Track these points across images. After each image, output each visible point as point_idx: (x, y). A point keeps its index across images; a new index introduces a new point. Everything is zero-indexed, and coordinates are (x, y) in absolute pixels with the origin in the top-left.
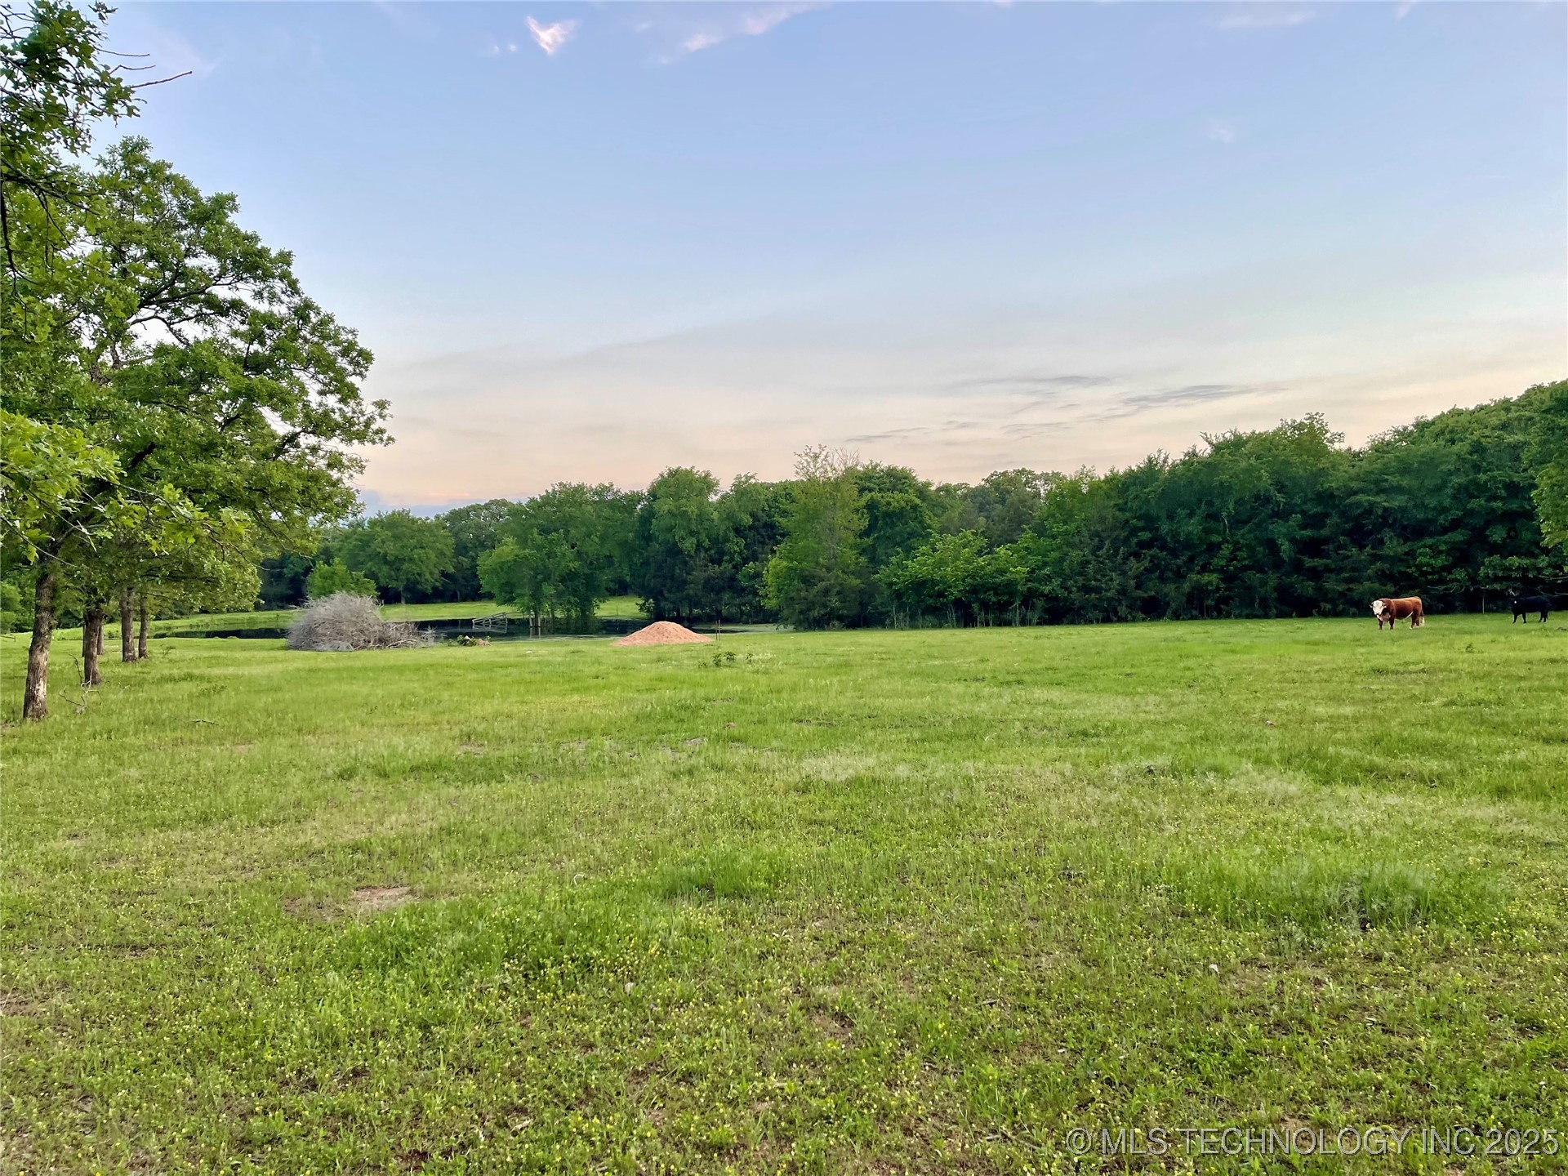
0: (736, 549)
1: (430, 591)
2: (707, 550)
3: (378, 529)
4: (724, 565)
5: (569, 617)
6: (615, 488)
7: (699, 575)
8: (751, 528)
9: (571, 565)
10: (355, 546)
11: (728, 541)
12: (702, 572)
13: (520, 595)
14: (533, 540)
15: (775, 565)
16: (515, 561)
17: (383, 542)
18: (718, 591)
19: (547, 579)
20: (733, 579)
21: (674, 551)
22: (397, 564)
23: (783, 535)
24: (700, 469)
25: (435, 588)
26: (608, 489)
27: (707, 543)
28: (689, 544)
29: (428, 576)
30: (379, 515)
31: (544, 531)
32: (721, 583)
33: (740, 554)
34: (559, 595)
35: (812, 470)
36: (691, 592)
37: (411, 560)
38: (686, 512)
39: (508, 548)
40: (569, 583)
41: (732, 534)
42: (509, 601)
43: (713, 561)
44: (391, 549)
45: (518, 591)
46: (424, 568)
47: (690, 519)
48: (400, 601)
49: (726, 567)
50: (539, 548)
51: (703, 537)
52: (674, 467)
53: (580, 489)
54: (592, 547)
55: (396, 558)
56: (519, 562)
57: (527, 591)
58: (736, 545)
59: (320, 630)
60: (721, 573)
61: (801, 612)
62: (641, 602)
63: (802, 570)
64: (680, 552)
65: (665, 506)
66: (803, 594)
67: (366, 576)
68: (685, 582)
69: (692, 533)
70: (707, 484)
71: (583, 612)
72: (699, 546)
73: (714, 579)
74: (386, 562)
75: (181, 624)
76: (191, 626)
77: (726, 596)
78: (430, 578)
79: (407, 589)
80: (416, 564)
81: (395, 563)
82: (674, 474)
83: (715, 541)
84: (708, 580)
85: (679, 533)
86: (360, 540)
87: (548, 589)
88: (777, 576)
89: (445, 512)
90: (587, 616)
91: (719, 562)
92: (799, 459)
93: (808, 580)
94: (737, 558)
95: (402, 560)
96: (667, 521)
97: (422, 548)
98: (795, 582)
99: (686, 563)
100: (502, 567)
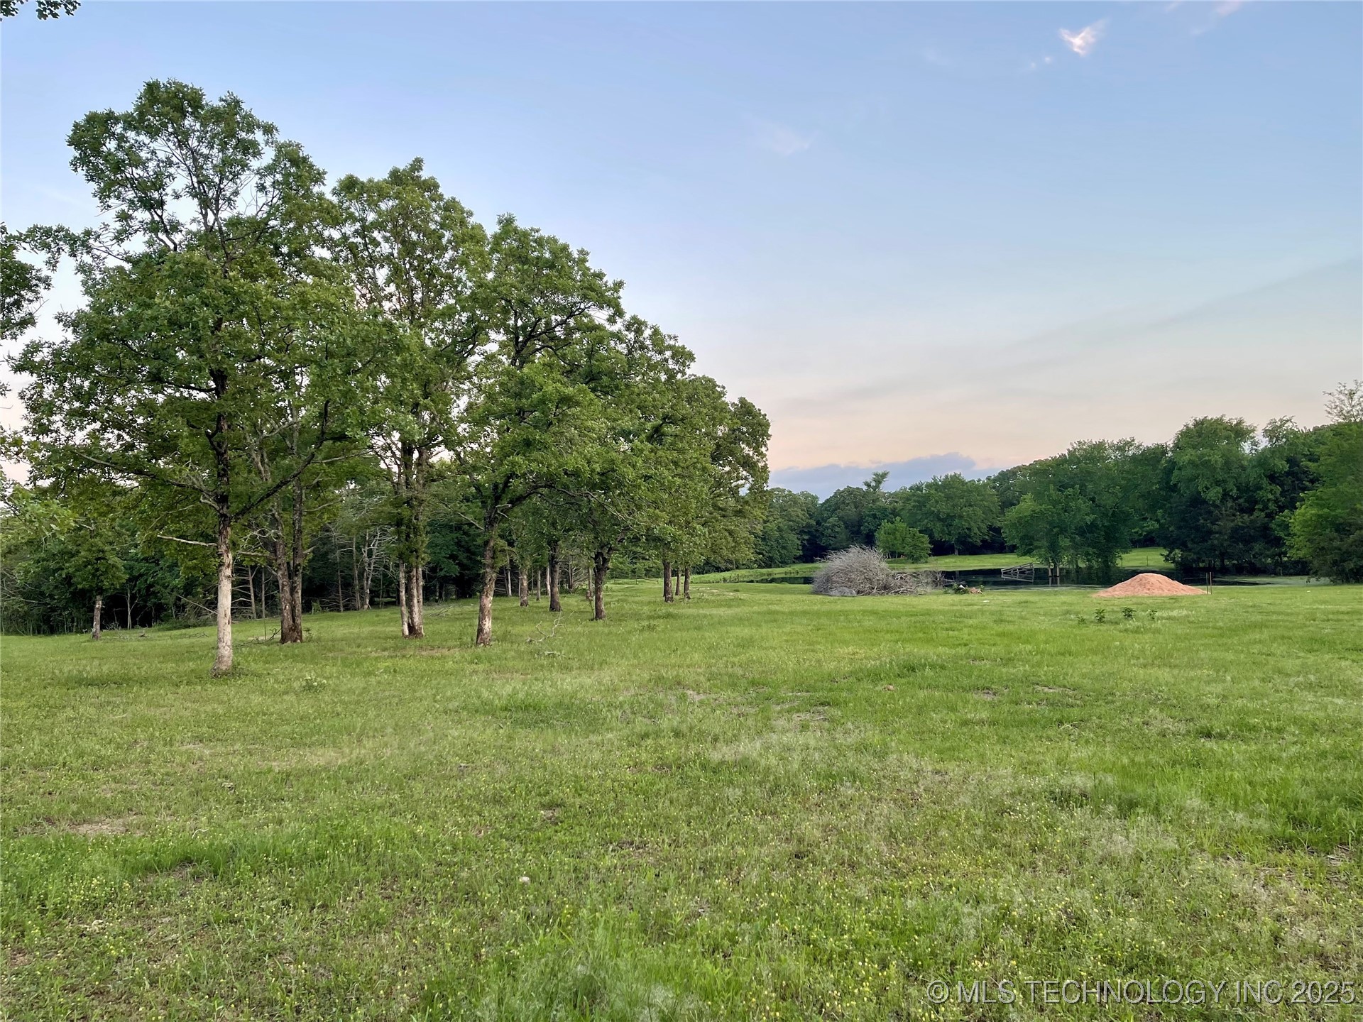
0: (1270, 496)
1: (979, 543)
2: (1234, 500)
3: (933, 491)
4: (1256, 514)
5: (1090, 568)
6: (1137, 443)
7: (1226, 525)
8: (1288, 474)
9: (1088, 518)
10: (914, 506)
11: (1261, 489)
12: (1229, 521)
13: (1037, 547)
14: (1049, 496)
15: (1303, 514)
16: (1031, 516)
17: (937, 502)
18: (1248, 541)
19: (1063, 530)
20: (1265, 528)
21: (1197, 501)
22: (949, 521)
23: (1312, 481)
24: (1231, 416)
25: (984, 541)
26: (1129, 444)
27: (1234, 492)
28: (1214, 494)
29: (976, 530)
30: (934, 479)
31: (1062, 487)
32: (1252, 532)
33: (1276, 501)
34: (1076, 546)
35: (1347, 408)
36: (1216, 542)
37: (961, 517)
38: (1210, 461)
39: (1027, 505)
40: (1088, 535)
41: (1265, 482)
42: (1028, 552)
43: (1242, 511)
44: (944, 508)
45: (1036, 543)
46: (972, 523)
47: (1215, 469)
48: (953, 552)
49: (1259, 515)
50: (1055, 503)
51: (1231, 486)
52: (1200, 417)
53: (1100, 446)
54: (1108, 501)
55: (948, 515)
56: (1036, 517)
57: (1045, 543)
58: (1270, 492)
59: (835, 578)
60: (1252, 521)
61: (1335, 563)
62: (1165, 553)
63: (1336, 517)
64: (1204, 502)
65: (1188, 455)
66: (1336, 543)
67: (920, 532)
68: (1210, 532)
69: (1218, 483)
70: (1239, 432)
71: (1105, 562)
72: (1226, 495)
73: (1242, 528)
74: (940, 520)
75: (778, 572)
76: (786, 573)
77: (1257, 547)
78: (978, 535)
79: (958, 540)
80: (966, 521)
81: (947, 520)
82: (1200, 424)
83: (1244, 489)
84: (1236, 530)
85: (1202, 483)
86: (918, 502)
87: (1064, 542)
88: (1305, 524)
89: (994, 473)
90: (1108, 567)
91: (1250, 511)
92: (1331, 398)
93: (1342, 529)
94: (1272, 506)
95: (953, 518)
96: (1189, 472)
97: (971, 506)
98: (1328, 531)
99: (1210, 513)
100: (1021, 522)
